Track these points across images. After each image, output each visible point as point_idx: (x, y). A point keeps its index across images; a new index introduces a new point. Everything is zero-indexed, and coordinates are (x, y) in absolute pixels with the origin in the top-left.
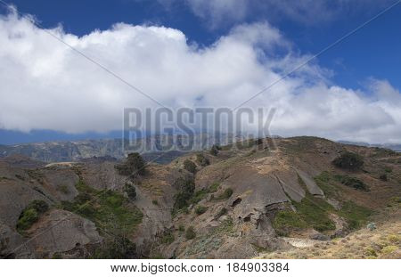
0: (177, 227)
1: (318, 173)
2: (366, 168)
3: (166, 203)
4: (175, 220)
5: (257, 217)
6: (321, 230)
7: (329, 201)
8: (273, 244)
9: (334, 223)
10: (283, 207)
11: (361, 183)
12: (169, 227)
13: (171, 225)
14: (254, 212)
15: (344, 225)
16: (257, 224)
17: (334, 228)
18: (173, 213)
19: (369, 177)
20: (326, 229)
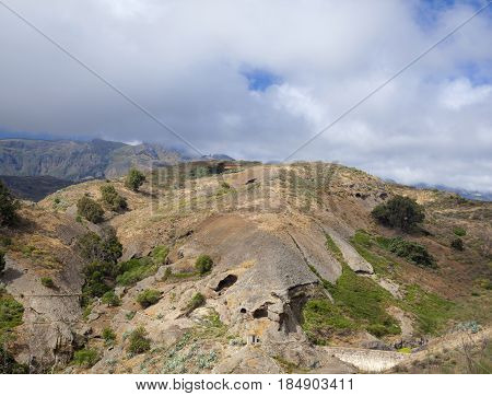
0: (98, 331)
1: (352, 233)
2: (426, 227)
3: (68, 283)
4: (92, 316)
5: (280, 310)
6: (378, 334)
7: (383, 284)
8: (309, 359)
9: (396, 322)
10: (312, 293)
11: (425, 254)
12: (82, 333)
13: (86, 328)
14: (272, 299)
15: (413, 326)
16: (281, 322)
17: (398, 332)
18: (83, 303)
19: (433, 242)
20: (386, 332)
